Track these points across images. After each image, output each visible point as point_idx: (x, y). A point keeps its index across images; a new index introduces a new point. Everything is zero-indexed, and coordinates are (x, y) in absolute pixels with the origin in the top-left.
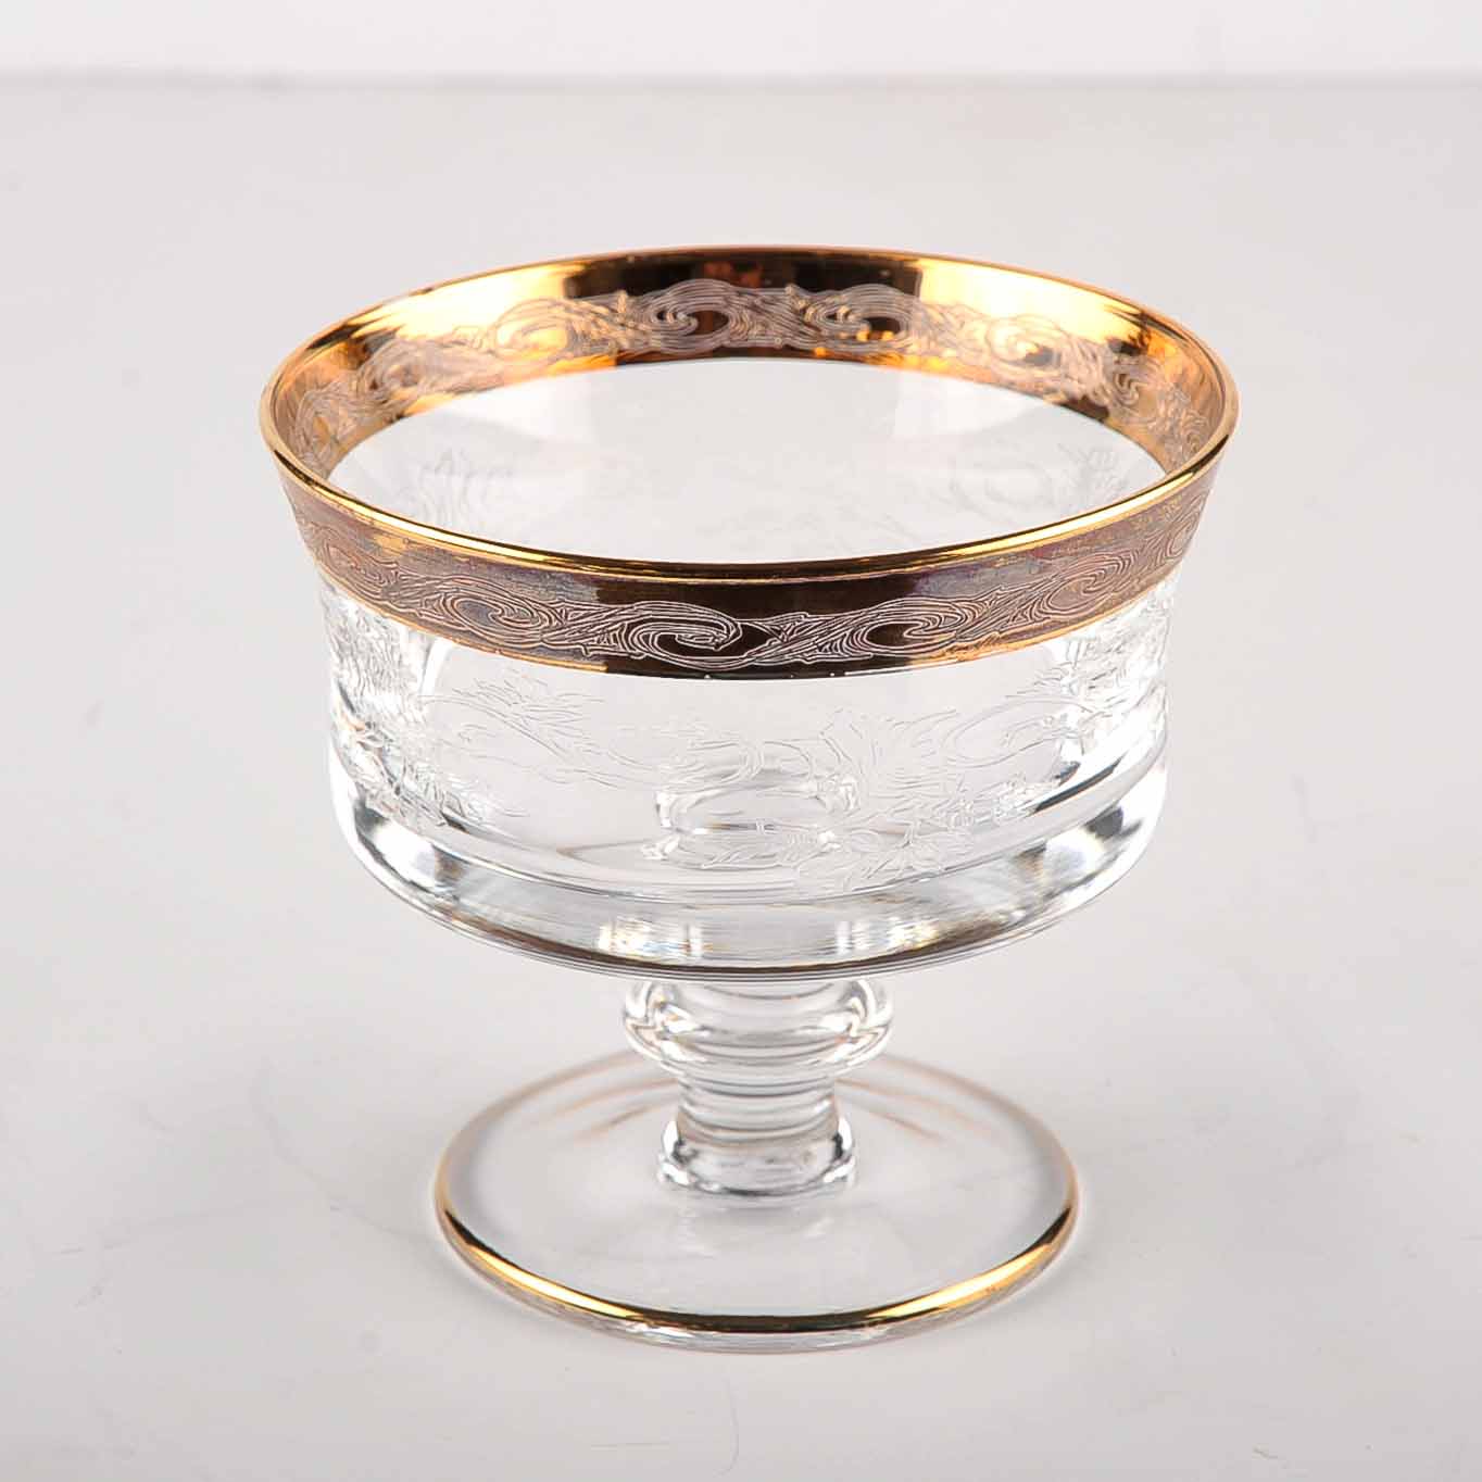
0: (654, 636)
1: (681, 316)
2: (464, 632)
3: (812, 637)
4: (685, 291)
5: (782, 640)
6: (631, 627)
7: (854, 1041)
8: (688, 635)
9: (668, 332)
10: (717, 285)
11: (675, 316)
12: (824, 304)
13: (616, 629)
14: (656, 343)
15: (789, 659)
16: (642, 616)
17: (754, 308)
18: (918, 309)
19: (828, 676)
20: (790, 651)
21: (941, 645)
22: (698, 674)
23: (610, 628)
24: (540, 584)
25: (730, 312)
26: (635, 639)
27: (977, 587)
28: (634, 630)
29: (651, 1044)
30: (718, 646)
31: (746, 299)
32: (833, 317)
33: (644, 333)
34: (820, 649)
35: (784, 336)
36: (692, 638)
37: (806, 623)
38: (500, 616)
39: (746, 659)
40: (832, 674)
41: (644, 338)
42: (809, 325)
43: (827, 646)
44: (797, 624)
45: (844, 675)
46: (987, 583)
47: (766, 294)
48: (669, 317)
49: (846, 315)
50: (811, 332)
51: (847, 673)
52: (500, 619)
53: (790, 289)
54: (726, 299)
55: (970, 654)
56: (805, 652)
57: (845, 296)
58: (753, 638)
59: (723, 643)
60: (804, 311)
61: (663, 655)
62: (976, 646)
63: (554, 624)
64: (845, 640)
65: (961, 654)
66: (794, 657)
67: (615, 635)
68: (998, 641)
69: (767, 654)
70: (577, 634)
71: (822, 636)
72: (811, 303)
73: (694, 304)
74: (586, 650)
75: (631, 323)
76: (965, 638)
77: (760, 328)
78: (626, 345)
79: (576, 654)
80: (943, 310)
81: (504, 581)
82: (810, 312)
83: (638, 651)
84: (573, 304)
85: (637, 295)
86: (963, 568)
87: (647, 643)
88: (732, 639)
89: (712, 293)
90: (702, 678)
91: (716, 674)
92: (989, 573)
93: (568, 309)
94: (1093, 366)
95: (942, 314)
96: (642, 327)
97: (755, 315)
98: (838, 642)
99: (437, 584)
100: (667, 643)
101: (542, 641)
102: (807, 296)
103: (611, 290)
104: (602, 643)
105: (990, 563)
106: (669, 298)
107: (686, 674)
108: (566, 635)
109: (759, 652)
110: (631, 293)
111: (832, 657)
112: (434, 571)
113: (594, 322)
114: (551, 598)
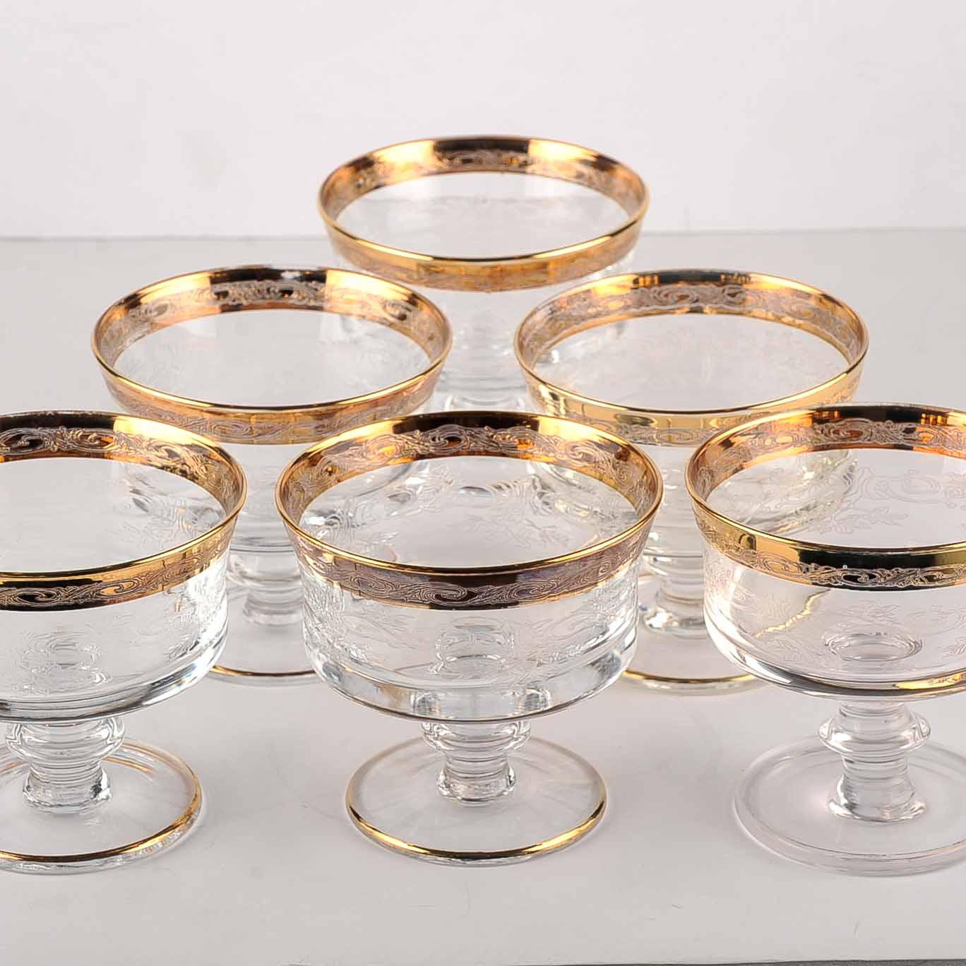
1: (442, 439)
3: (494, 594)
4: (444, 429)
7: (516, 739)
8: (446, 594)
9: (436, 446)
10: (457, 426)
11: (439, 439)
12: (500, 434)
14: (432, 450)
17: (472, 435)
18: (538, 437)
19: (501, 608)
20: (486, 600)
21: (545, 595)
22: (451, 608)
25: (462, 437)
27: (558, 574)
29: (432, 741)
31: (468, 432)
32: (504, 439)
33: (427, 446)
34: (498, 598)
35: (484, 446)
39: (468, 603)
40: (503, 608)
41: (426, 448)
42: (493, 442)
43: (500, 598)
45: (507, 608)
46: (562, 572)
47: (476, 430)
48: (437, 440)
49: (509, 438)
50: (495, 445)
53: (486, 428)
54: (460, 432)
55: (557, 598)
56: (492, 600)
57: (509, 431)
58: (471, 595)
60: (492, 436)
61: (436, 601)
62: (559, 595)
63: (394, 589)
65: (553, 598)
68: (567, 593)
69: (476, 600)
72: (495, 433)
73: (447, 434)
74: (407, 599)
75: (422, 443)
76: (554, 591)
77: (474, 443)
78: (420, 452)
79: (403, 600)
80: (549, 437)
82: (495, 437)
84: (397, 435)
85: (424, 431)
86: (554, 567)
87: (430, 597)
89: (455, 429)
90: (451, 610)
92: (563, 569)
93: (395, 438)
94: (609, 463)
95: (547, 439)
96: (426, 444)
97: (472, 439)
98: (505, 596)
100: (438, 597)
102: (493, 431)
103: (413, 430)
104: (413, 597)
105: (563, 565)
106: (437, 432)
109: (474, 600)
110: (421, 431)
111: (502, 601)
113: (406, 443)
114: (393, 580)
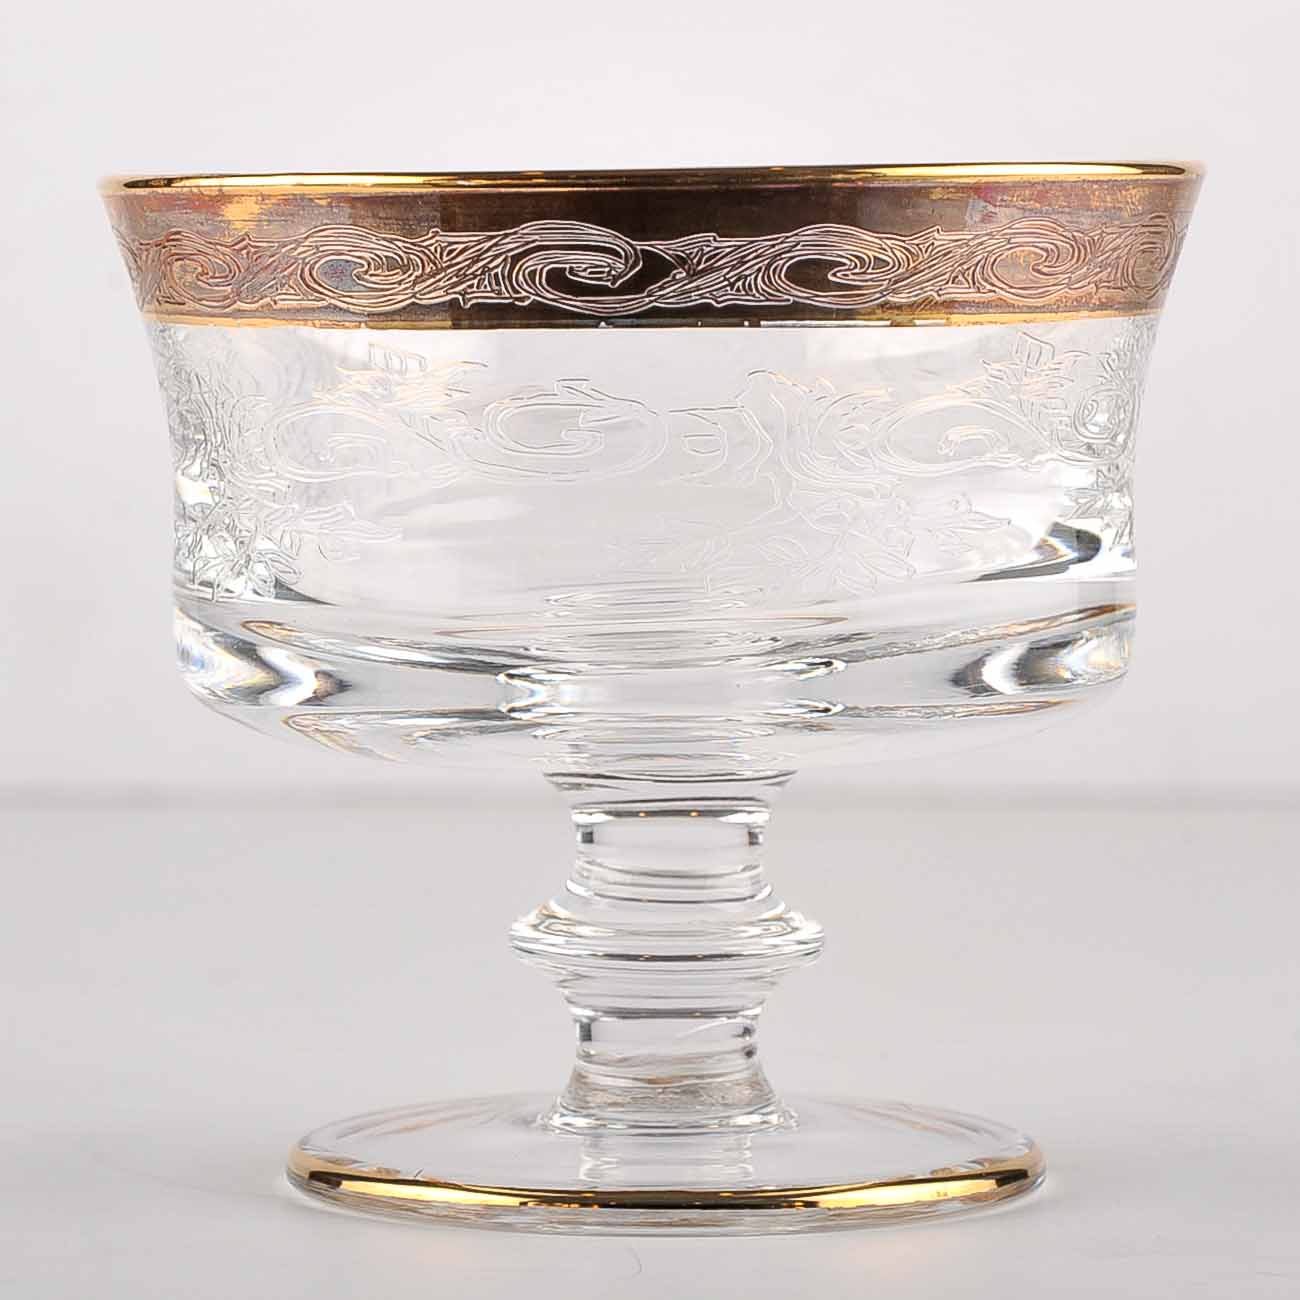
0: (542, 270)
2: (326, 308)
3: (720, 268)
5: (688, 273)
6: (516, 259)
8: (580, 266)
13: (497, 267)
15: (695, 300)
16: (527, 243)
19: (742, 325)
20: (698, 288)
21: (871, 297)
22: (592, 321)
23: (491, 266)
24: (411, 215)
26: (521, 278)
27: (912, 222)
28: (520, 263)
30: (615, 279)
34: (732, 285)
36: (585, 270)
37: (717, 248)
38: (366, 272)
40: (746, 323)
43: (740, 283)
44: (707, 249)
45: (759, 326)
51: (762, 323)
52: (367, 277)
59: (620, 276)
61: (550, 297)
63: (428, 270)
64: (761, 275)
65: (893, 315)
66: (702, 296)
67: (496, 275)
68: (936, 307)
70: (455, 279)
71: (734, 268)
74: (463, 300)
79: (452, 308)
81: (370, 220)
83: (524, 294)
87: (534, 283)
88: (631, 270)
90: (596, 326)
91: (613, 321)
98: (753, 277)
99: (295, 249)
101: (414, 296)
104: (482, 289)
107: (577, 321)
108: (441, 284)
109: (661, 288)
111: (746, 301)
112: (291, 232)
